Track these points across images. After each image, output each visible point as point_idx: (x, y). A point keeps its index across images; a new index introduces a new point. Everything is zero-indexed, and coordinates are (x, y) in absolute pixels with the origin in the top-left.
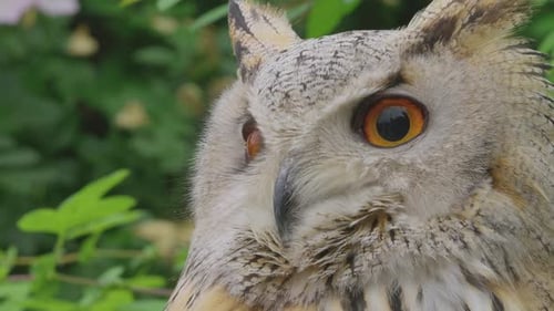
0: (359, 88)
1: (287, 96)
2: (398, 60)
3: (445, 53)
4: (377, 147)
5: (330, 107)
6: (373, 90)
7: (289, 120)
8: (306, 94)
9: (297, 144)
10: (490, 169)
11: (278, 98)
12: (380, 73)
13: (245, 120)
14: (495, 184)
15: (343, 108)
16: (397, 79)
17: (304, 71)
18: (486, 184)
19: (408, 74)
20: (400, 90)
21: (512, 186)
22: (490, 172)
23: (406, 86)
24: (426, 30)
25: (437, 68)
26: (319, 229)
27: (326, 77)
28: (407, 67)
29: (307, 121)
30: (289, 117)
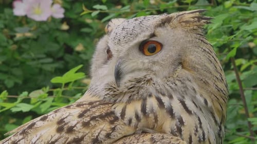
0: (141, 38)
1: (119, 40)
2: (153, 29)
3: (168, 27)
4: (147, 56)
5: (132, 44)
6: (145, 39)
7: (120, 48)
8: (125, 39)
9: (122, 55)
10: (181, 63)
11: (116, 41)
12: (148, 33)
13: (107, 48)
14: (183, 67)
15: (136, 44)
16: (153, 35)
17: (124, 32)
18: (180, 67)
19: (157, 34)
20: (153, 39)
21: (188, 68)
22: (180, 63)
23: (156, 38)
24: (162, 20)
25: (165, 32)
26: (130, 81)
27: (131, 34)
28: (156, 31)
29: (125, 48)
30: (120, 46)
